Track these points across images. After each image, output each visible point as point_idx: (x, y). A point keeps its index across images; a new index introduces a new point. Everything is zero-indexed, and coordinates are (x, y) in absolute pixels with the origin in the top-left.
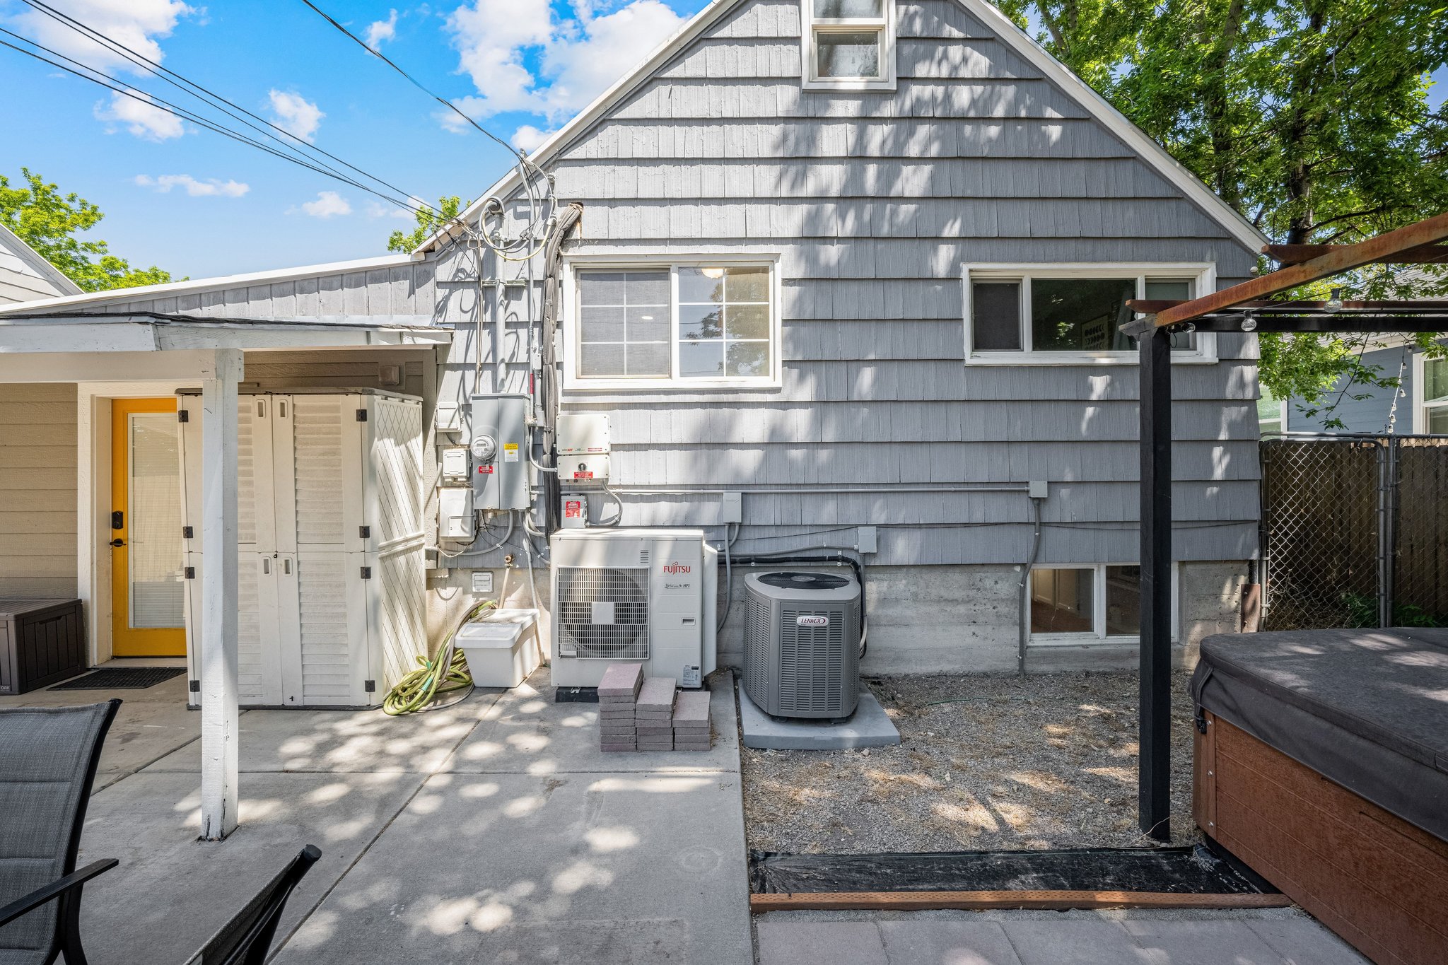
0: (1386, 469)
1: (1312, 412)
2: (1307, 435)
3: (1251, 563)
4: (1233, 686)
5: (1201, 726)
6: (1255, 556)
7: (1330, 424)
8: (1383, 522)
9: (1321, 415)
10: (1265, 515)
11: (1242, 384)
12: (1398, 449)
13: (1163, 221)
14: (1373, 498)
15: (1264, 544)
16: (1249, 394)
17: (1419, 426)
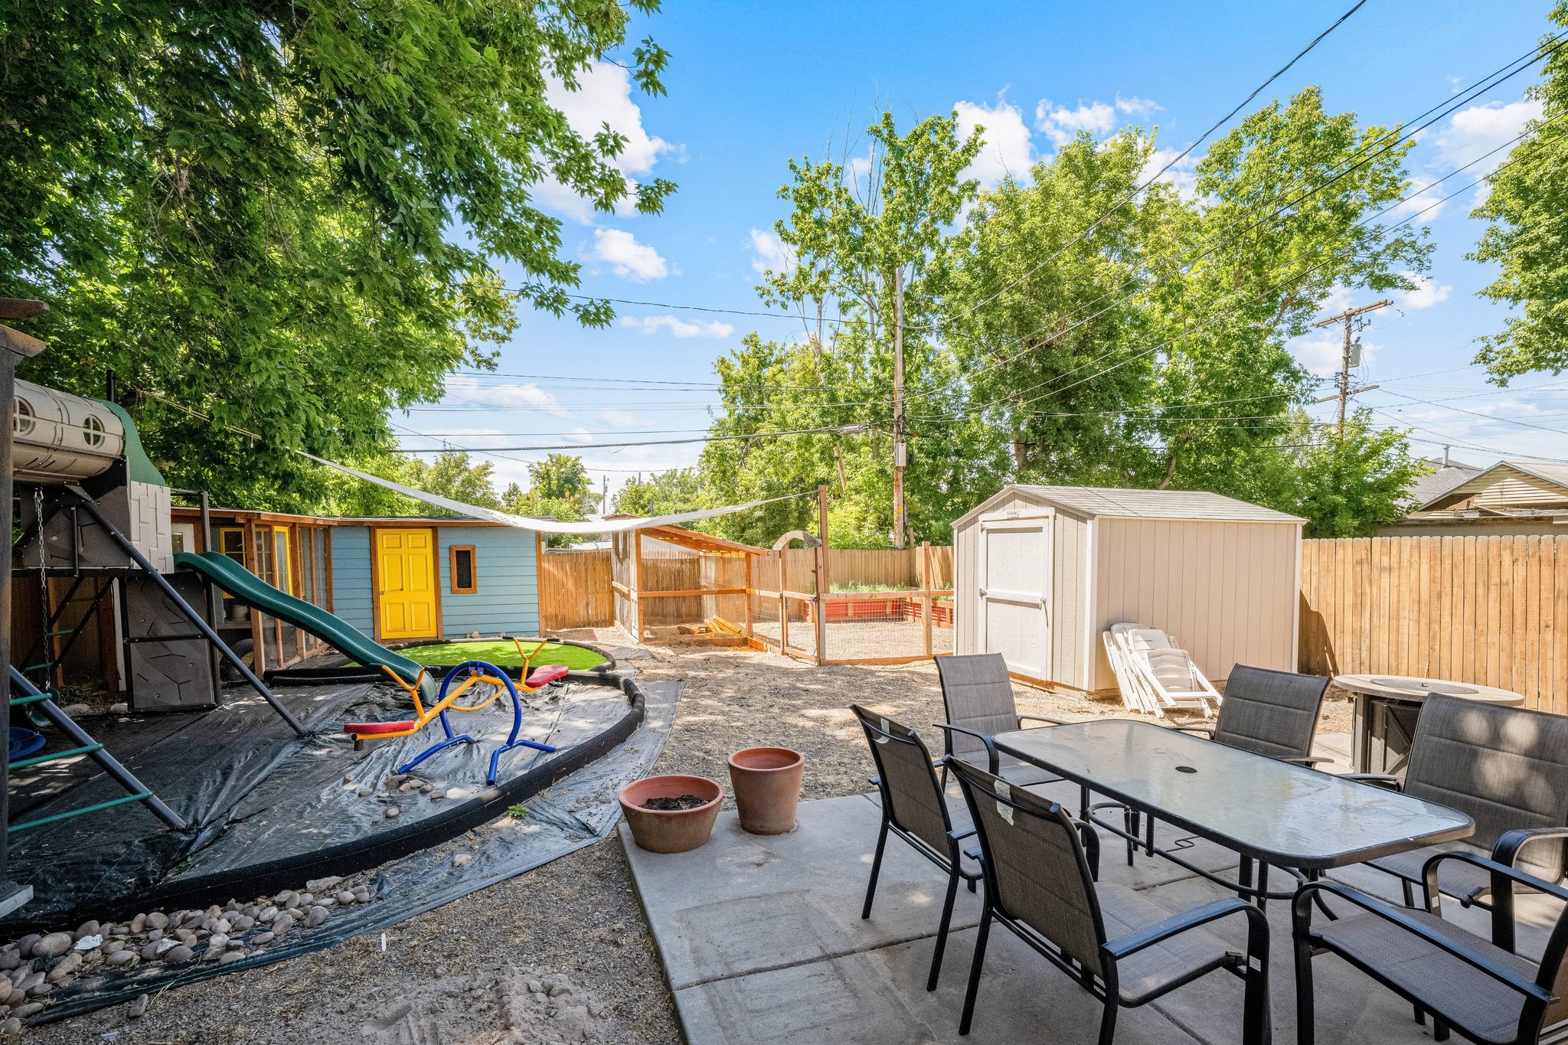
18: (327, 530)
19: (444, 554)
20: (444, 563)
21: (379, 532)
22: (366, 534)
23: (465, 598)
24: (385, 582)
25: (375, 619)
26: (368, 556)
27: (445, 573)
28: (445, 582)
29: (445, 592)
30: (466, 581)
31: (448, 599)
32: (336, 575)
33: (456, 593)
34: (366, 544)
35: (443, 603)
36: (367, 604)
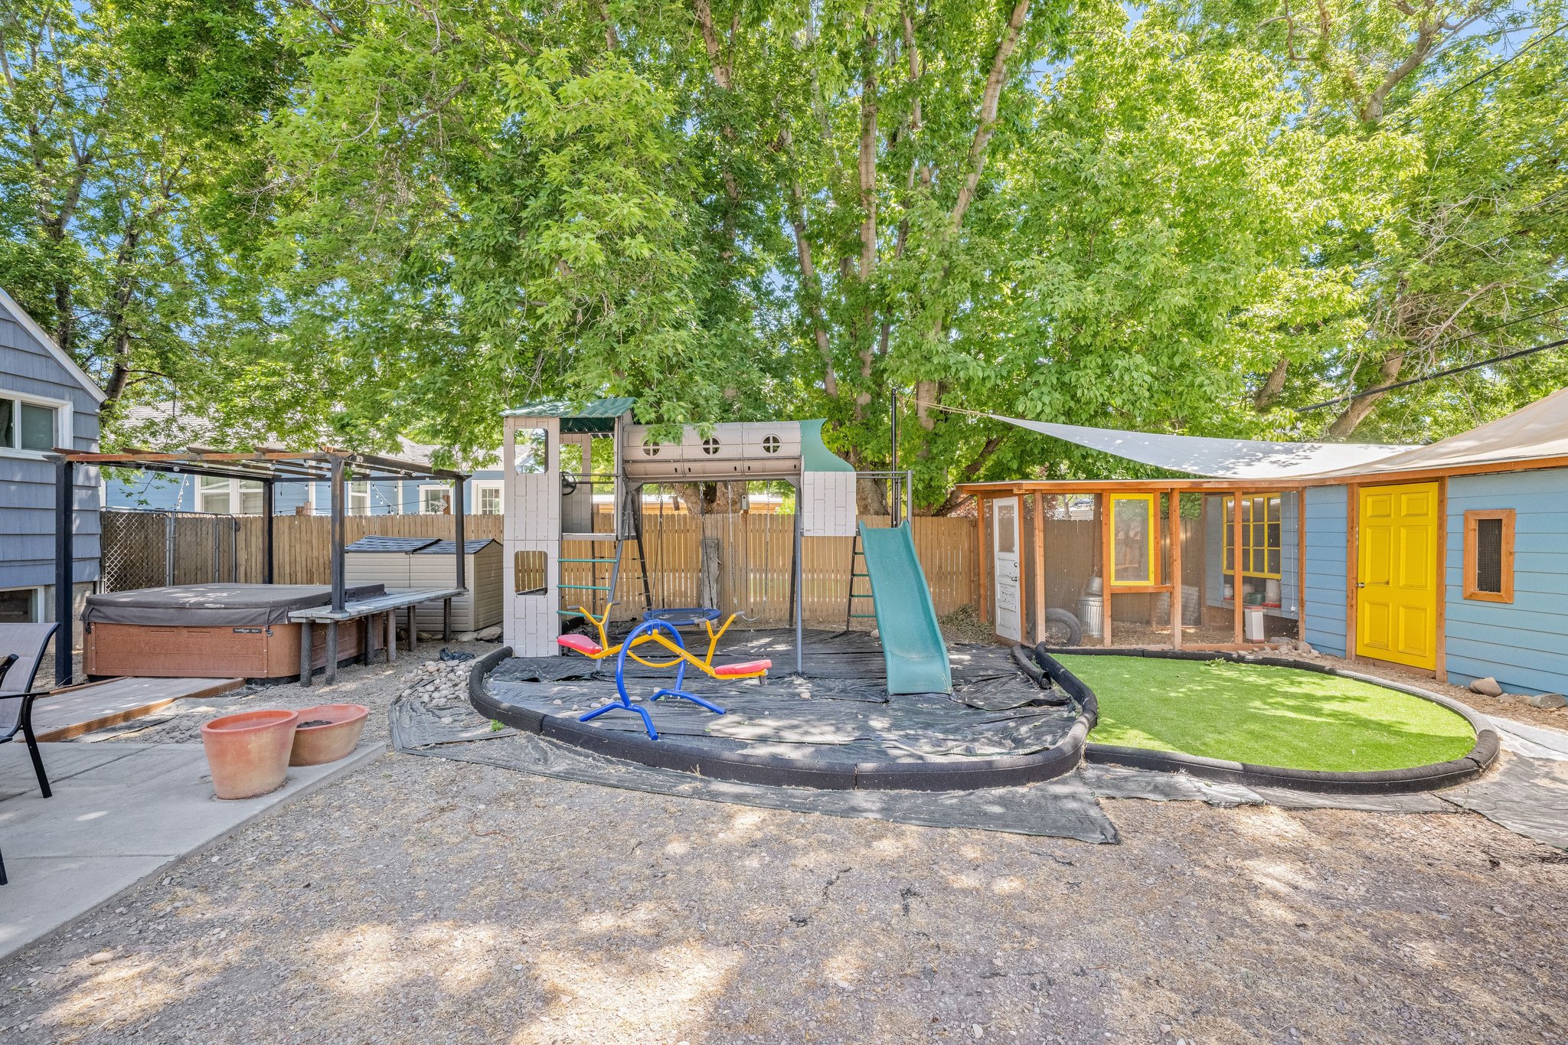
0: (169, 529)
1: (130, 494)
2: (125, 509)
3: (95, 583)
4: (103, 609)
5: (88, 630)
6: (96, 578)
7: (141, 503)
8: (169, 556)
9: (136, 497)
10: (104, 555)
11: (87, 477)
12: (177, 519)
13: (36, 368)
14: (164, 544)
15: (102, 568)
16: (93, 483)
17: (198, 507)
18: (1301, 493)
19: (1454, 525)
20: (1455, 543)
21: (1361, 493)
22: (1344, 497)
23: (1487, 609)
24: (1368, 571)
25: (1350, 623)
26: (1344, 528)
27: (1455, 559)
28: (1453, 577)
29: (1454, 594)
30: (1490, 579)
31: (1459, 608)
32: (1309, 553)
33: (1470, 597)
34: (1342, 510)
35: (1448, 614)
36: (1340, 598)
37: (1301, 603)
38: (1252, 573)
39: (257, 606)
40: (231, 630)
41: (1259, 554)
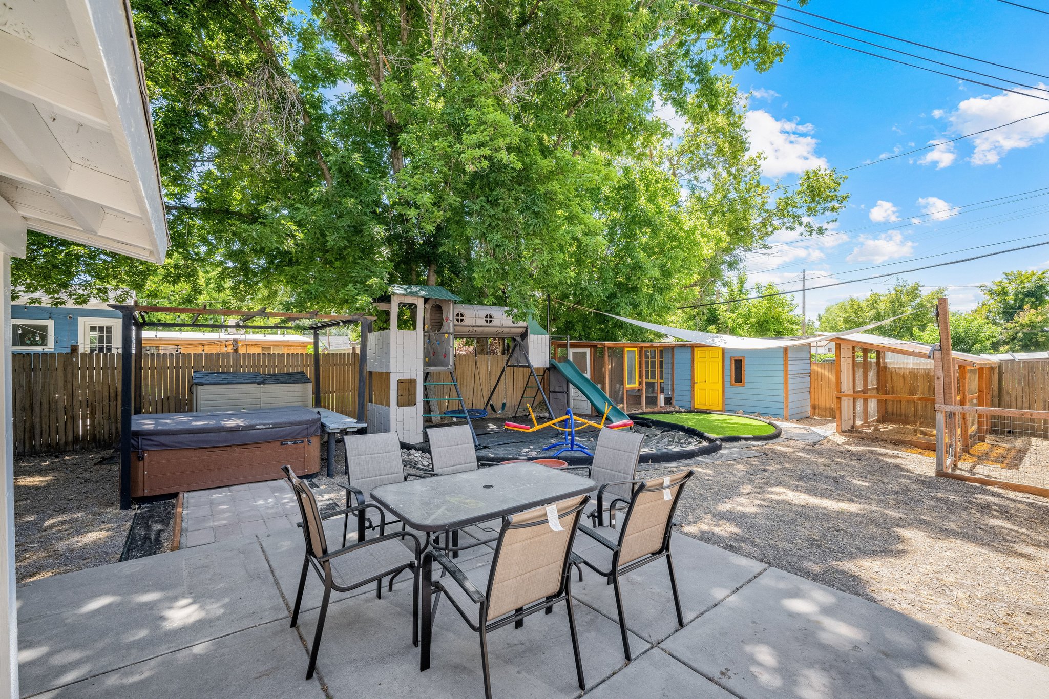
4: (154, 438)
5: (139, 458)
18: (673, 348)
19: (727, 361)
20: (727, 367)
21: (696, 349)
22: (689, 350)
23: (738, 389)
24: (698, 377)
25: (692, 397)
26: (690, 362)
27: (727, 373)
28: (727, 379)
29: (727, 384)
30: (738, 379)
31: (729, 389)
32: (675, 372)
33: (733, 385)
34: (689, 356)
35: (726, 391)
36: (689, 388)
37: (673, 391)
38: (650, 380)
39: (300, 423)
40: (279, 443)
41: (647, 372)
